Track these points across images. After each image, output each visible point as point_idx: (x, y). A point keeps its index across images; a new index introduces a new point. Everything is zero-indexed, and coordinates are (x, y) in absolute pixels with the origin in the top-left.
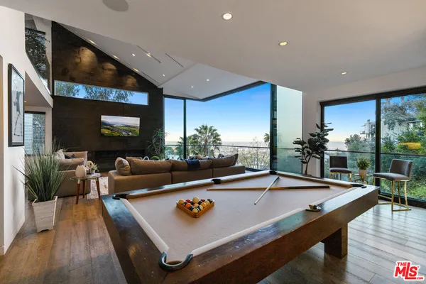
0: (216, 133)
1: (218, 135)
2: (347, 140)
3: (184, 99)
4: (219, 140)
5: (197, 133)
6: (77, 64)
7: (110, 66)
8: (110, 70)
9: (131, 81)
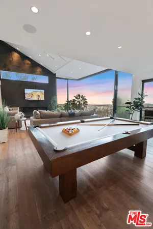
0: (85, 99)
3: (67, 79)
4: (86, 102)
5: (75, 98)
6: (11, 61)
7: (28, 62)
8: (28, 64)
9: (39, 70)
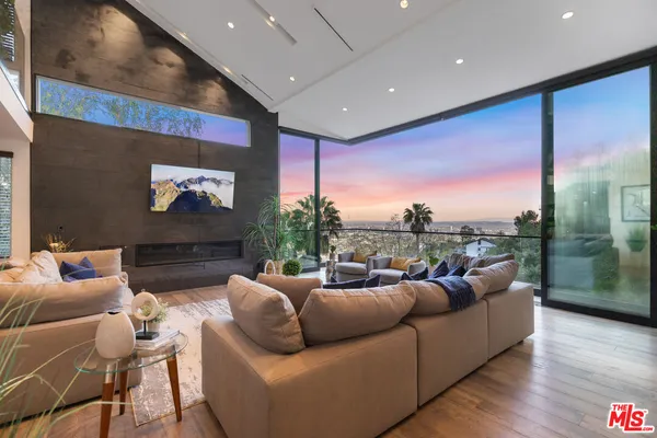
0: (333, 208)
1: (336, 212)
2: (518, 218)
3: (317, 138)
4: (338, 218)
5: (301, 208)
6: (92, 43)
7: (171, 56)
8: (171, 65)
9: (214, 92)
